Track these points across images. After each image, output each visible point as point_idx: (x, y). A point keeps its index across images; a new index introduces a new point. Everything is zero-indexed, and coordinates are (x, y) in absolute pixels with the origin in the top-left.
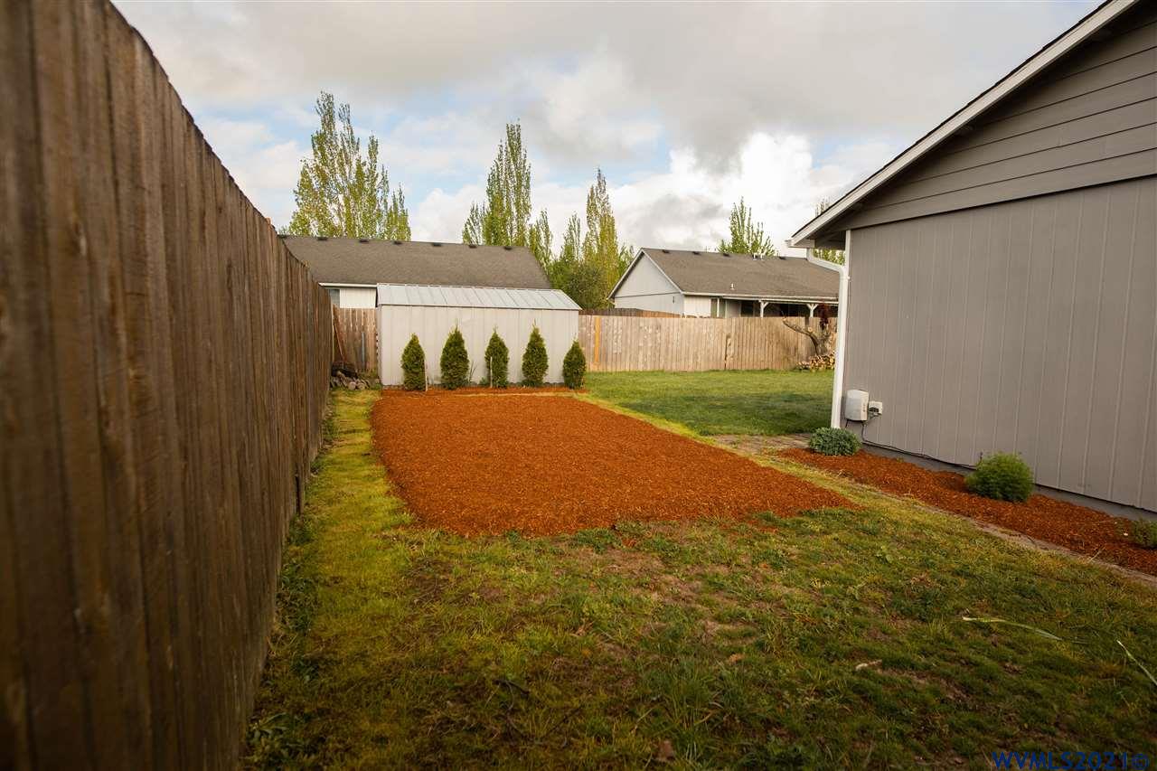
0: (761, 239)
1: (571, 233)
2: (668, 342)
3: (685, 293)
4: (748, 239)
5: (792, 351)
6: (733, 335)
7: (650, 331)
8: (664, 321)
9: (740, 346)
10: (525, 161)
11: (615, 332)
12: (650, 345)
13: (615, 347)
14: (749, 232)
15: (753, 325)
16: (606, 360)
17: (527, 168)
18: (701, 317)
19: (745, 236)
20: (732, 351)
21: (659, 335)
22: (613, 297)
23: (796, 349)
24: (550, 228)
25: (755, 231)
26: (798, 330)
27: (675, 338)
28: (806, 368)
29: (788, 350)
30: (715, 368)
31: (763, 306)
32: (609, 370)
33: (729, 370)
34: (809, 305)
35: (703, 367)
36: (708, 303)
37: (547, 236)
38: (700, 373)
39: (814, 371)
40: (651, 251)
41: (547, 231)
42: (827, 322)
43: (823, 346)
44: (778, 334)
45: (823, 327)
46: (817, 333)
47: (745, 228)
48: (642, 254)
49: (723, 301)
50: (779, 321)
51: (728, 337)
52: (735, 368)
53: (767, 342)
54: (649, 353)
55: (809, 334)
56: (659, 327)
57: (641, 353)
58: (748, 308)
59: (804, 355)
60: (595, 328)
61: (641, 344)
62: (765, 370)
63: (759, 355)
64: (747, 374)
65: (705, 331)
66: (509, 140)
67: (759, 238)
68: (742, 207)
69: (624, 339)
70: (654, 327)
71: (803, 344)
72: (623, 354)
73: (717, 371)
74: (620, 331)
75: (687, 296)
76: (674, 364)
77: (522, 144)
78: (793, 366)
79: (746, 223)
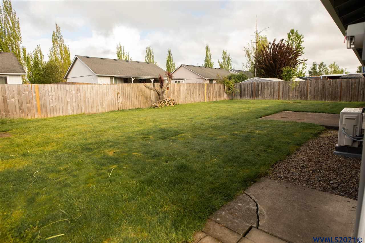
0: (128, 58)
1: (51, 54)
2: (85, 98)
3: (97, 75)
4: (124, 58)
5: (149, 99)
6: (120, 92)
7: (74, 92)
8: (81, 86)
9: (125, 98)
10: (15, 15)
11: (50, 94)
12: (74, 100)
13: (51, 102)
14: (124, 56)
15: (130, 87)
16: (46, 111)
17: (17, 19)
18: (104, 84)
19: (122, 57)
20: (121, 101)
21: (79, 94)
22: (66, 78)
23: (150, 98)
24: (42, 53)
25: (126, 55)
26: (151, 89)
27: (89, 95)
28: (156, 107)
29: (147, 98)
30: (113, 110)
31: (133, 80)
32: (49, 116)
33: (120, 110)
34: (151, 79)
35: (106, 110)
36: (109, 79)
37: (41, 56)
38: (105, 113)
39: (160, 108)
40: (81, 57)
41: (41, 54)
42: (163, 85)
43: (162, 96)
44: (141, 91)
45: (161, 87)
46: (159, 90)
47: (122, 54)
48: (76, 58)
49: (115, 78)
50: (142, 85)
51: (118, 94)
52: (124, 109)
53: (137, 95)
54: (74, 105)
55: (156, 91)
56: (79, 90)
57: (69, 105)
58: (126, 81)
59: (154, 101)
60: (35, 92)
61: (69, 100)
62: (138, 109)
63: (134, 102)
64: (129, 111)
65: (106, 91)
66: (4, 4)
67: (127, 58)
68: (120, 46)
69: (57, 97)
70: (76, 90)
71: (153, 95)
72: (58, 106)
73: (115, 111)
74: (54, 93)
75: (98, 76)
76: (90, 109)
77: (12, 7)
78: (150, 106)
79: (122, 53)
